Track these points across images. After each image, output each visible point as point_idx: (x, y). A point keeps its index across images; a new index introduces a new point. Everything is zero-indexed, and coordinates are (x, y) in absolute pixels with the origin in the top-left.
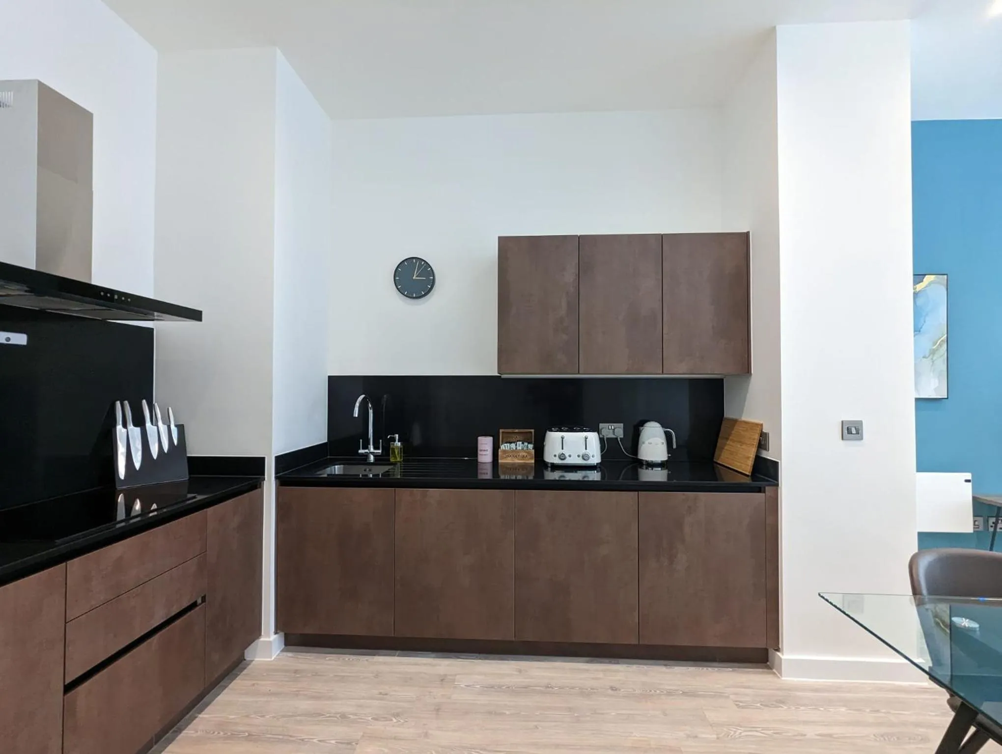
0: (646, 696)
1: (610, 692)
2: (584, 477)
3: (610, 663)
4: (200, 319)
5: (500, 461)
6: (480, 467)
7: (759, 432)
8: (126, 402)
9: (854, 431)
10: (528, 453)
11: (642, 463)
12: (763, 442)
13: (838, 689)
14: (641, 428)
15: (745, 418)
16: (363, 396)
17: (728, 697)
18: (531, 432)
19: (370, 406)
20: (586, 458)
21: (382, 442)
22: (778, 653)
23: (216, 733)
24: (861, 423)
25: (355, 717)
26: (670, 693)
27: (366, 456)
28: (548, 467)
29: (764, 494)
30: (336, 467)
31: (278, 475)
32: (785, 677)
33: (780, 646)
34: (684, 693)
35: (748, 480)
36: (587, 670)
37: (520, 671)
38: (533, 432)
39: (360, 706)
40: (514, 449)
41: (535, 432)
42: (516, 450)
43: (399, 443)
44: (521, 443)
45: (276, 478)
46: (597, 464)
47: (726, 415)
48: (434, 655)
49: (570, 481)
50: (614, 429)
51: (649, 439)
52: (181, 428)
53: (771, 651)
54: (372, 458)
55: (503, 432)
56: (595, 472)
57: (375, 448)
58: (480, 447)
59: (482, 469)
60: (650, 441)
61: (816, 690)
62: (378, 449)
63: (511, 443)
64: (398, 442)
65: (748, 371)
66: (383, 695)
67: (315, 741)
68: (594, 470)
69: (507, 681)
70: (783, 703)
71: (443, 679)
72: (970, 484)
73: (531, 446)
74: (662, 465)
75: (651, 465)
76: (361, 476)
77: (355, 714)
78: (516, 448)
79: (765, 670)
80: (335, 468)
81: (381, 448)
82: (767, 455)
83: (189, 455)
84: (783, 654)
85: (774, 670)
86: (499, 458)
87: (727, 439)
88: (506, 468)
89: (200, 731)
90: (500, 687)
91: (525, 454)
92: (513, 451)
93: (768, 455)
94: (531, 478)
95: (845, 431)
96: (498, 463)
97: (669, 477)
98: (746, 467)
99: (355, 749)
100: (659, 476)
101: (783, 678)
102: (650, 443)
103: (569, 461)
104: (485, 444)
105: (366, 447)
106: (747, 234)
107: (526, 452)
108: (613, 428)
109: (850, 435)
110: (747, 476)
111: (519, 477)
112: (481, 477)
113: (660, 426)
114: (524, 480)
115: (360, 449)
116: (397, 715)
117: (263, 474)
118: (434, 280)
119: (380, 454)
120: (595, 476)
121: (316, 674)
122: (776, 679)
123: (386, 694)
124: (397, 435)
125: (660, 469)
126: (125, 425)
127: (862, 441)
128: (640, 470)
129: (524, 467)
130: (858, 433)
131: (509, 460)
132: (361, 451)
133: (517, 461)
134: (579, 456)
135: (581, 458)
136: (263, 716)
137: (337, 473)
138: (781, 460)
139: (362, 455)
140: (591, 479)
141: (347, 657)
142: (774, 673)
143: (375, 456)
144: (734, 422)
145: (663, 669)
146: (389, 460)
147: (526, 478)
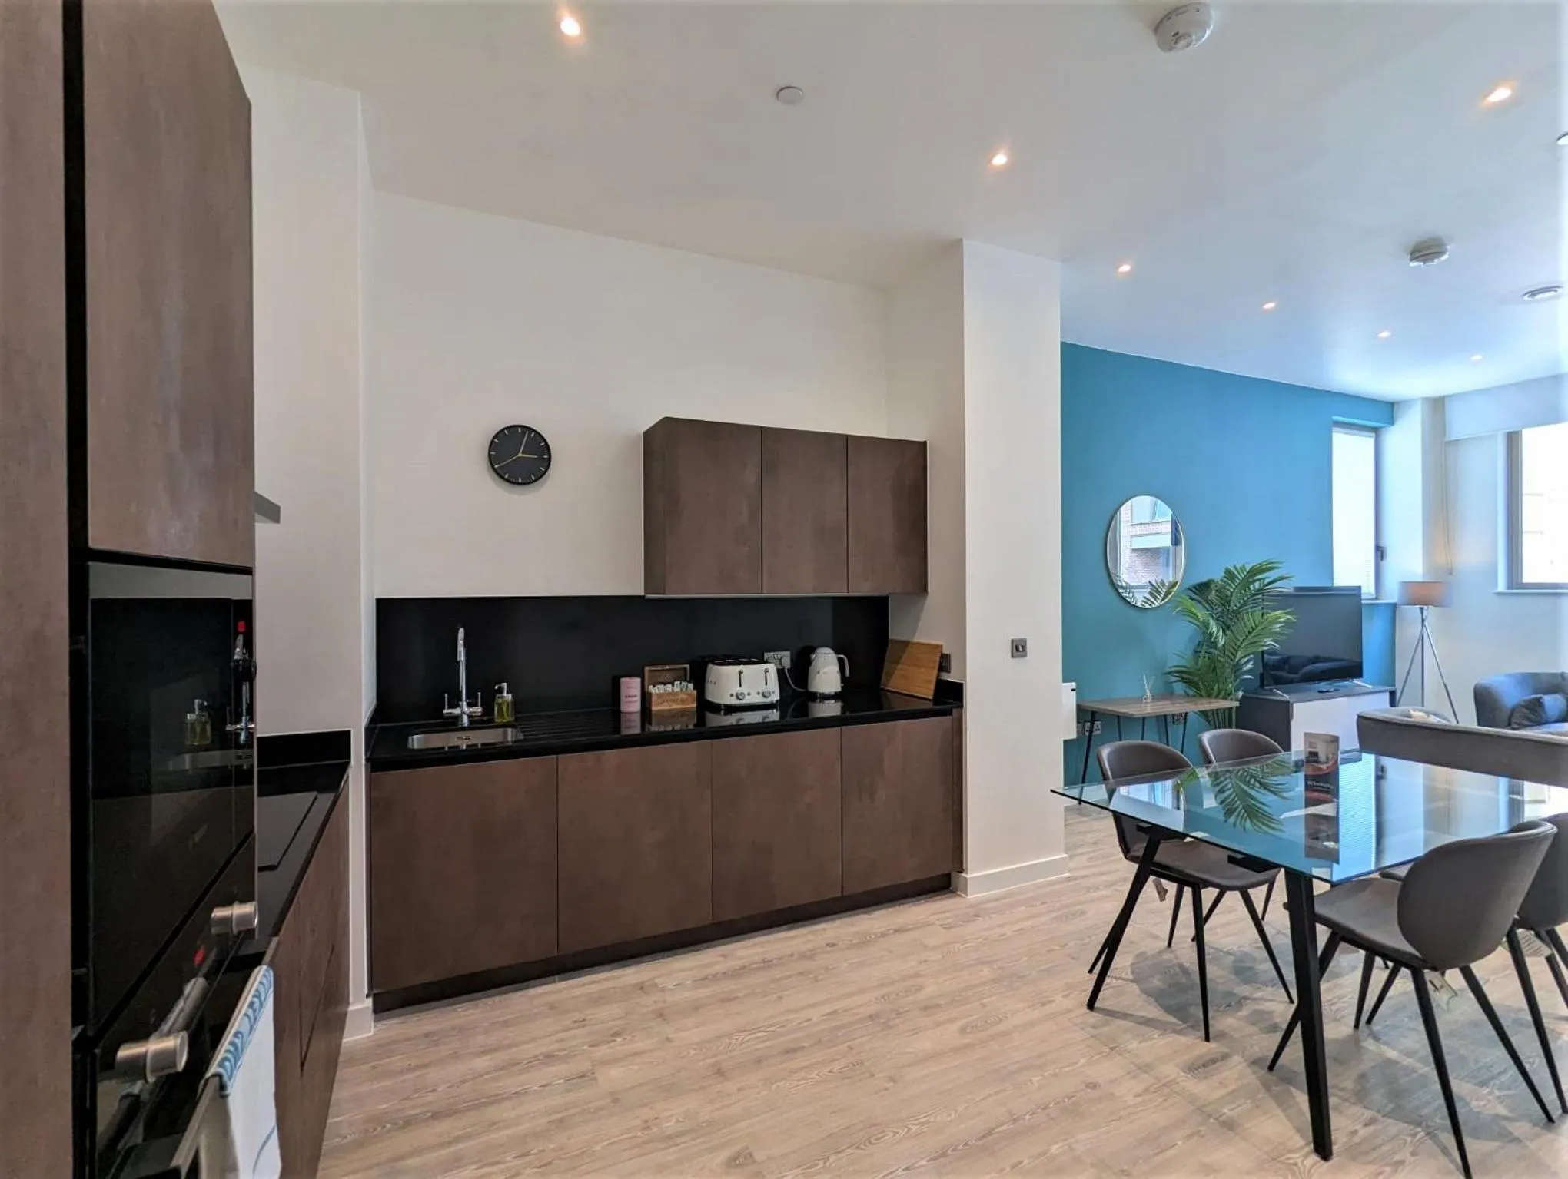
0: (865, 941)
1: (829, 949)
2: (764, 718)
3: (813, 924)
4: (277, 520)
5: (654, 708)
6: (623, 718)
7: (939, 655)
9: (1021, 649)
10: (688, 694)
11: (816, 696)
12: (944, 663)
13: (1011, 894)
14: (813, 656)
15: (918, 639)
17: (933, 924)
18: (685, 669)
20: (767, 695)
21: (482, 695)
22: (963, 875)
23: (379, 1129)
24: (1025, 641)
25: (565, 1052)
26: (883, 935)
27: (458, 718)
28: (721, 710)
29: (950, 717)
30: (415, 737)
32: (971, 895)
33: (964, 867)
34: (896, 931)
35: (929, 706)
36: (795, 937)
37: (724, 956)
38: (688, 669)
39: (561, 1040)
40: (671, 691)
41: (691, 667)
42: (673, 693)
43: (510, 696)
44: (679, 682)
46: (777, 701)
47: (890, 636)
48: (608, 967)
49: (749, 724)
50: (780, 660)
51: (824, 667)
53: (953, 874)
54: (465, 721)
55: (651, 671)
56: (775, 711)
57: (469, 705)
58: (623, 692)
59: (630, 721)
60: (825, 670)
61: (997, 900)
62: (475, 705)
63: (665, 684)
64: (508, 693)
65: (924, 590)
66: (581, 1021)
67: (535, 1088)
68: (773, 709)
69: (719, 968)
70: (977, 916)
71: (641, 987)
72: (1074, 692)
73: (691, 686)
74: (835, 697)
75: (826, 697)
76: (447, 749)
77: (564, 1050)
78: (673, 691)
79: (949, 895)
80: (413, 739)
81: (480, 704)
82: (948, 677)
84: (967, 873)
85: (959, 893)
86: (653, 704)
87: (898, 663)
88: (663, 717)
89: (351, 1135)
90: (714, 976)
91: (685, 696)
92: (669, 694)
93: (952, 677)
94: (691, 727)
95: (1015, 650)
96: (650, 710)
97: (844, 710)
98: (928, 692)
99: (595, 1079)
100: (832, 709)
101: (969, 897)
102: (825, 673)
103: (747, 700)
104: (631, 687)
105: (455, 704)
106: (925, 443)
107: (686, 694)
108: (779, 656)
109: (1019, 653)
110: (929, 700)
111: (677, 727)
112: (625, 732)
113: (832, 651)
114: (684, 730)
115: (444, 708)
116: (617, 1034)
117: (349, 757)
118: (549, 459)
119: (480, 714)
120: (774, 715)
121: (460, 1030)
122: (962, 900)
123: (584, 1020)
124: (505, 684)
125: (833, 701)
127: (1025, 659)
128: (811, 704)
129: (683, 713)
130: (1023, 651)
131: (665, 707)
132: (448, 711)
133: (675, 706)
134: (758, 693)
135: (761, 695)
136: (434, 1091)
137: (416, 747)
138: (965, 681)
139: (451, 716)
140: (771, 720)
141: (490, 1001)
142: (959, 895)
143: (470, 717)
144: (905, 644)
145: (866, 916)
146: (492, 721)
147: (684, 728)
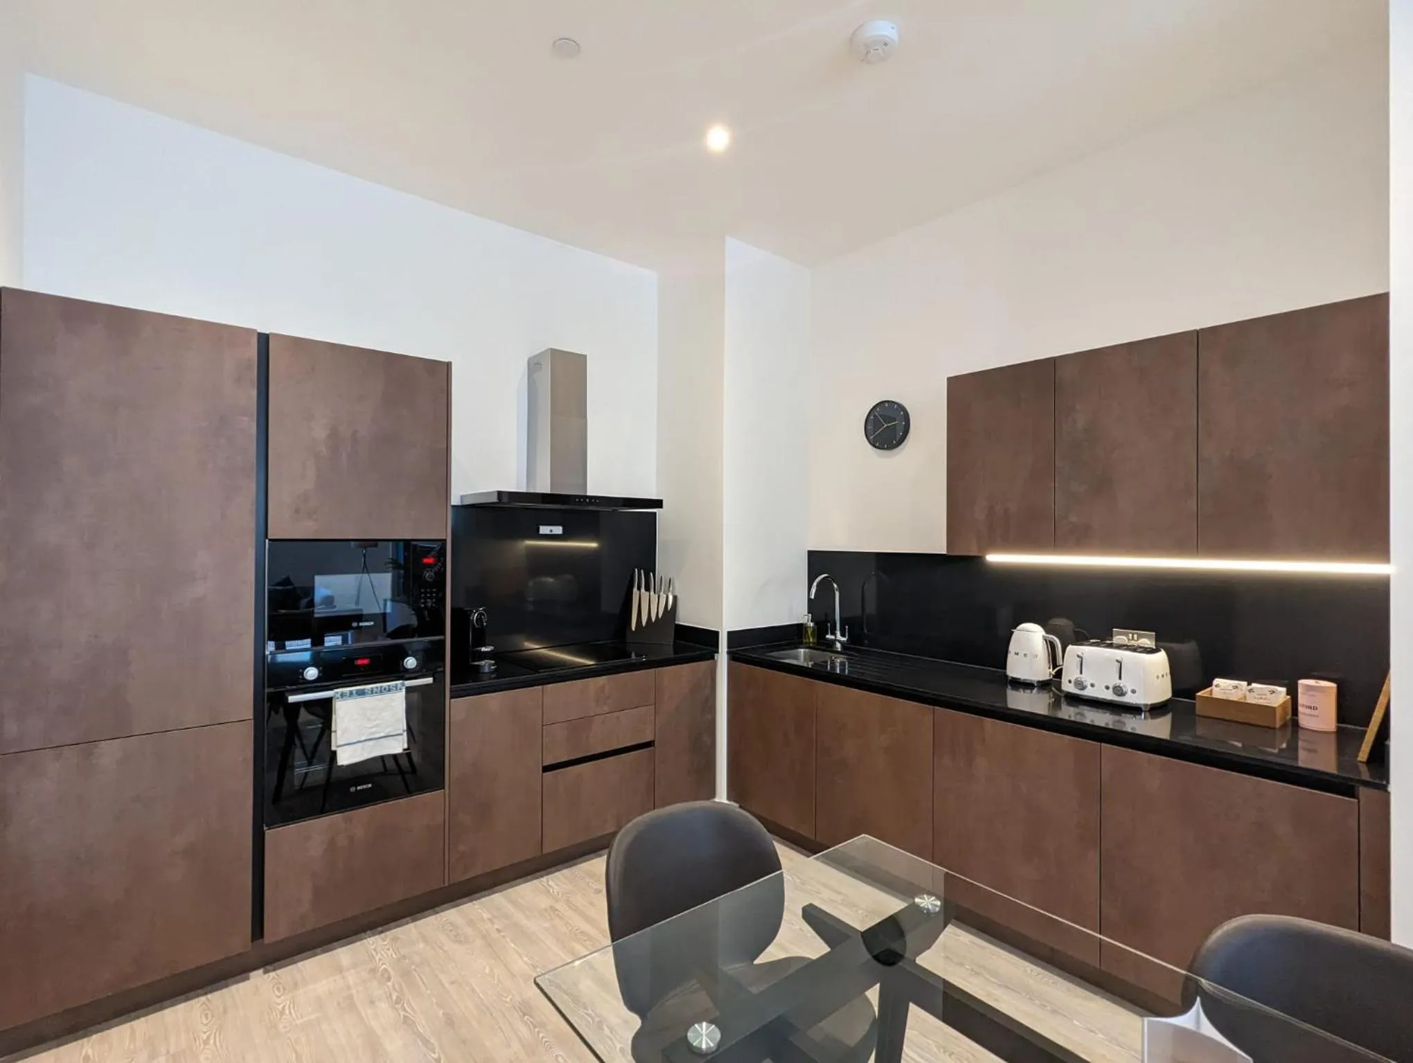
8: (642, 571)
16: (826, 575)
19: (835, 586)
21: (849, 629)
27: (833, 642)
31: (732, 650)
45: (728, 653)
52: (675, 598)
54: (838, 645)
57: (841, 635)
62: (845, 637)
81: (847, 634)
83: (677, 622)
103: (1089, 692)
105: (833, 633)
115: (827, 634)
117: (719, 648)
119: (846, 642)
126: (639, 588)
132: (829, 636)
134: (1107, 686)
135: (1111, 689)
139: (828, 640)
143: (841, 645)
